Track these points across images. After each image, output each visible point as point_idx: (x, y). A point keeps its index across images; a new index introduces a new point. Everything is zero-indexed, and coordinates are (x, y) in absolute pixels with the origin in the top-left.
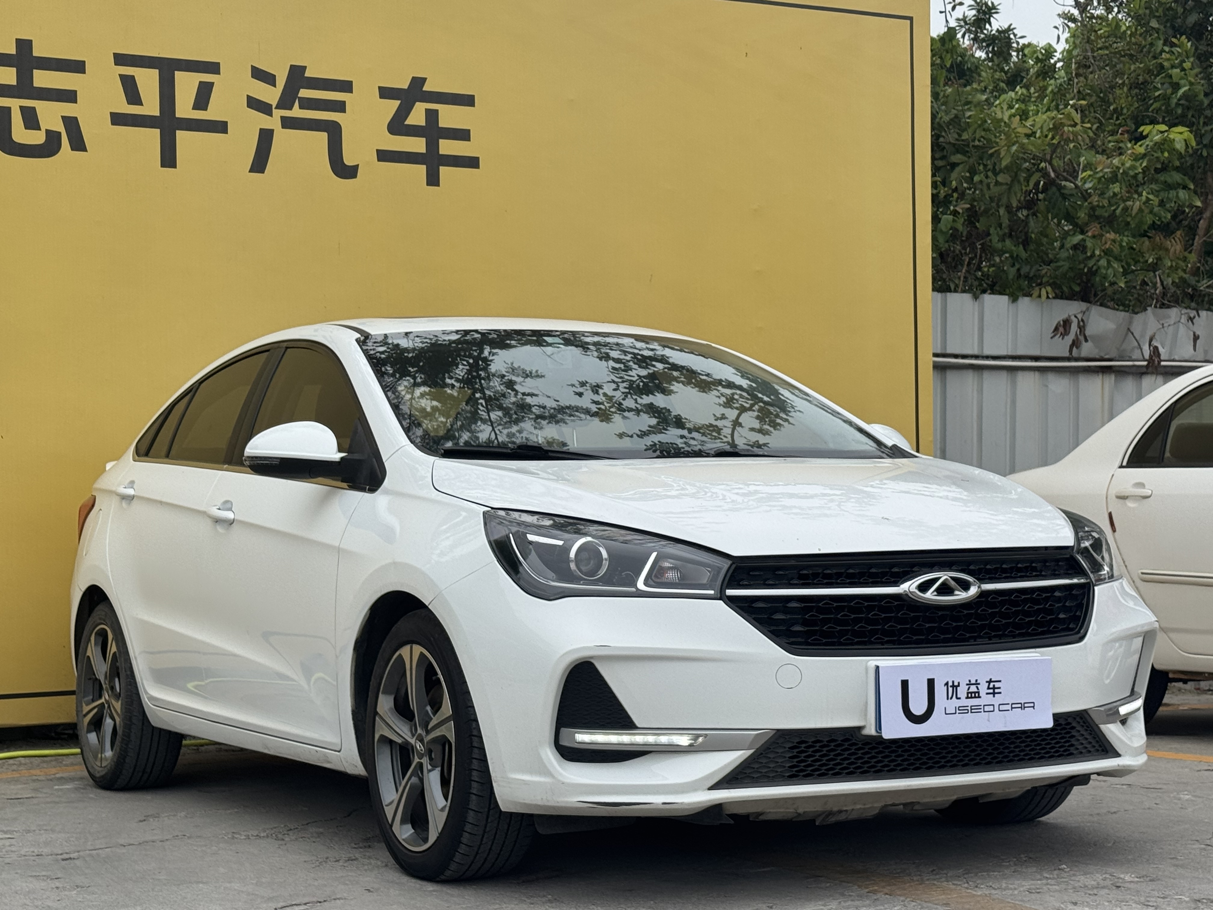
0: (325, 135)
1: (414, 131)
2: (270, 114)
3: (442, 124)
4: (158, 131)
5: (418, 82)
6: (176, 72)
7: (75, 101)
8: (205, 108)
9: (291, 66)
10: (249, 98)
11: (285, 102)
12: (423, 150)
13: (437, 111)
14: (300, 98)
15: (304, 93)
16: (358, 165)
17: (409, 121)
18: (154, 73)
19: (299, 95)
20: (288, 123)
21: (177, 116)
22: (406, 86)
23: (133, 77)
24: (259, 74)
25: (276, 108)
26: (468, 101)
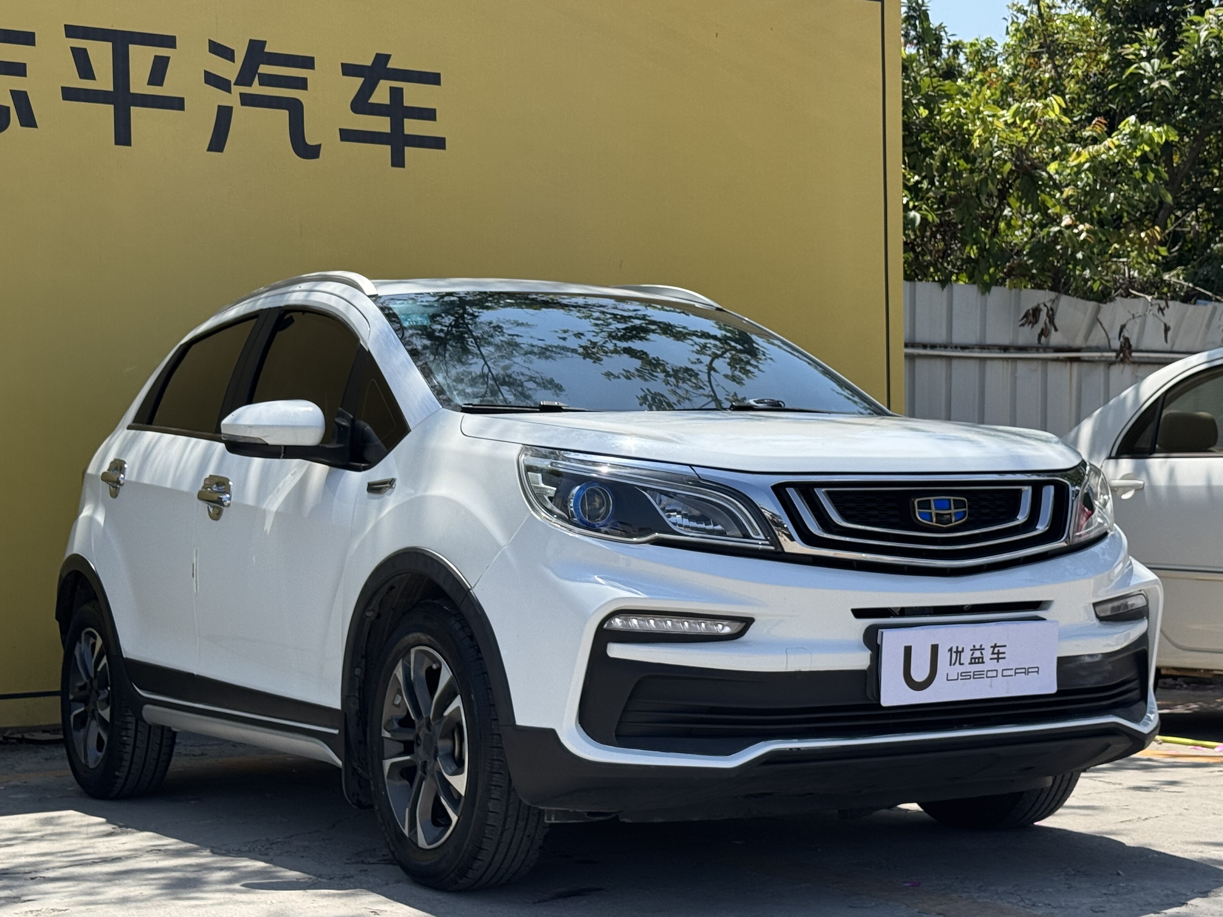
0: (286, 113)
1: (377, 110)
2: (229, 90)
3: (406, 103)
4: (112, 106)
5: (382, 59)
6: (131, 46)
7: (25, 75)
8: (161, 83)
9: (251, 41)
10: (207, 74)
11: (244, 78)
12: (387, 129)
13: (402, 89)
14: (259, 74)
15: (264, 69)
16: (320, 146)
17: (372, 100)
18: (108, 46)
19: (259, 71)
20: (247, 100)
21: (132, 91)
22: (369, 63)
23: (85, 50)
24: (217, 49)
25: (235, 84)
26: (434, 79)
